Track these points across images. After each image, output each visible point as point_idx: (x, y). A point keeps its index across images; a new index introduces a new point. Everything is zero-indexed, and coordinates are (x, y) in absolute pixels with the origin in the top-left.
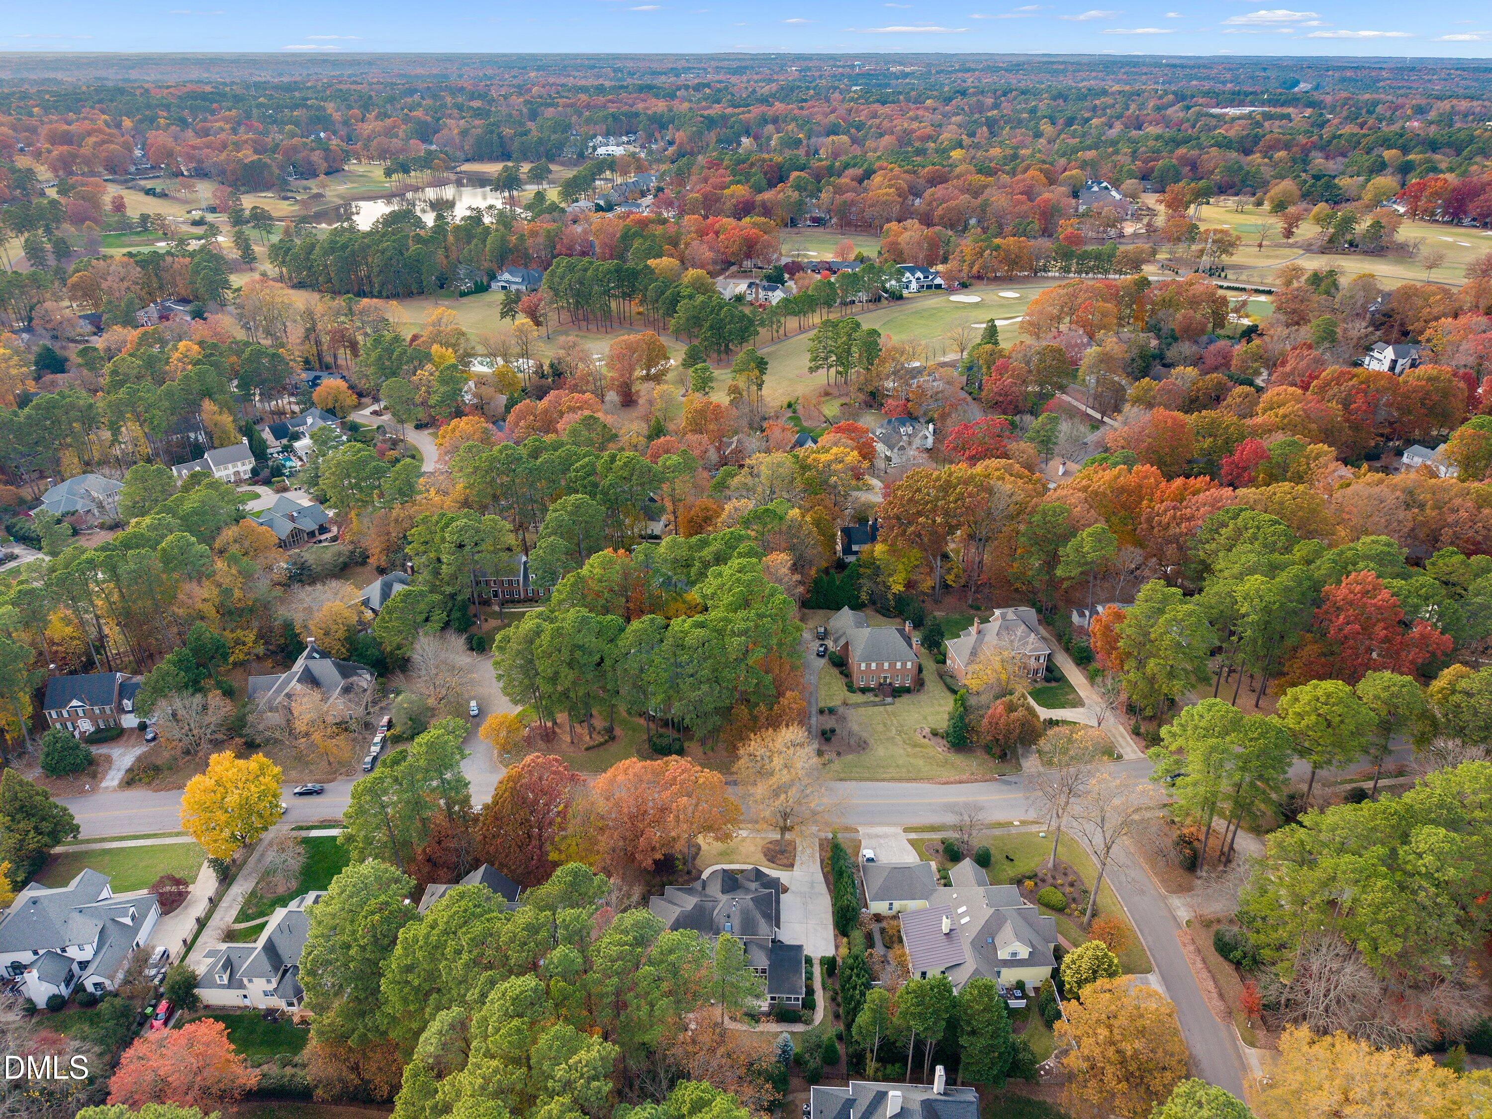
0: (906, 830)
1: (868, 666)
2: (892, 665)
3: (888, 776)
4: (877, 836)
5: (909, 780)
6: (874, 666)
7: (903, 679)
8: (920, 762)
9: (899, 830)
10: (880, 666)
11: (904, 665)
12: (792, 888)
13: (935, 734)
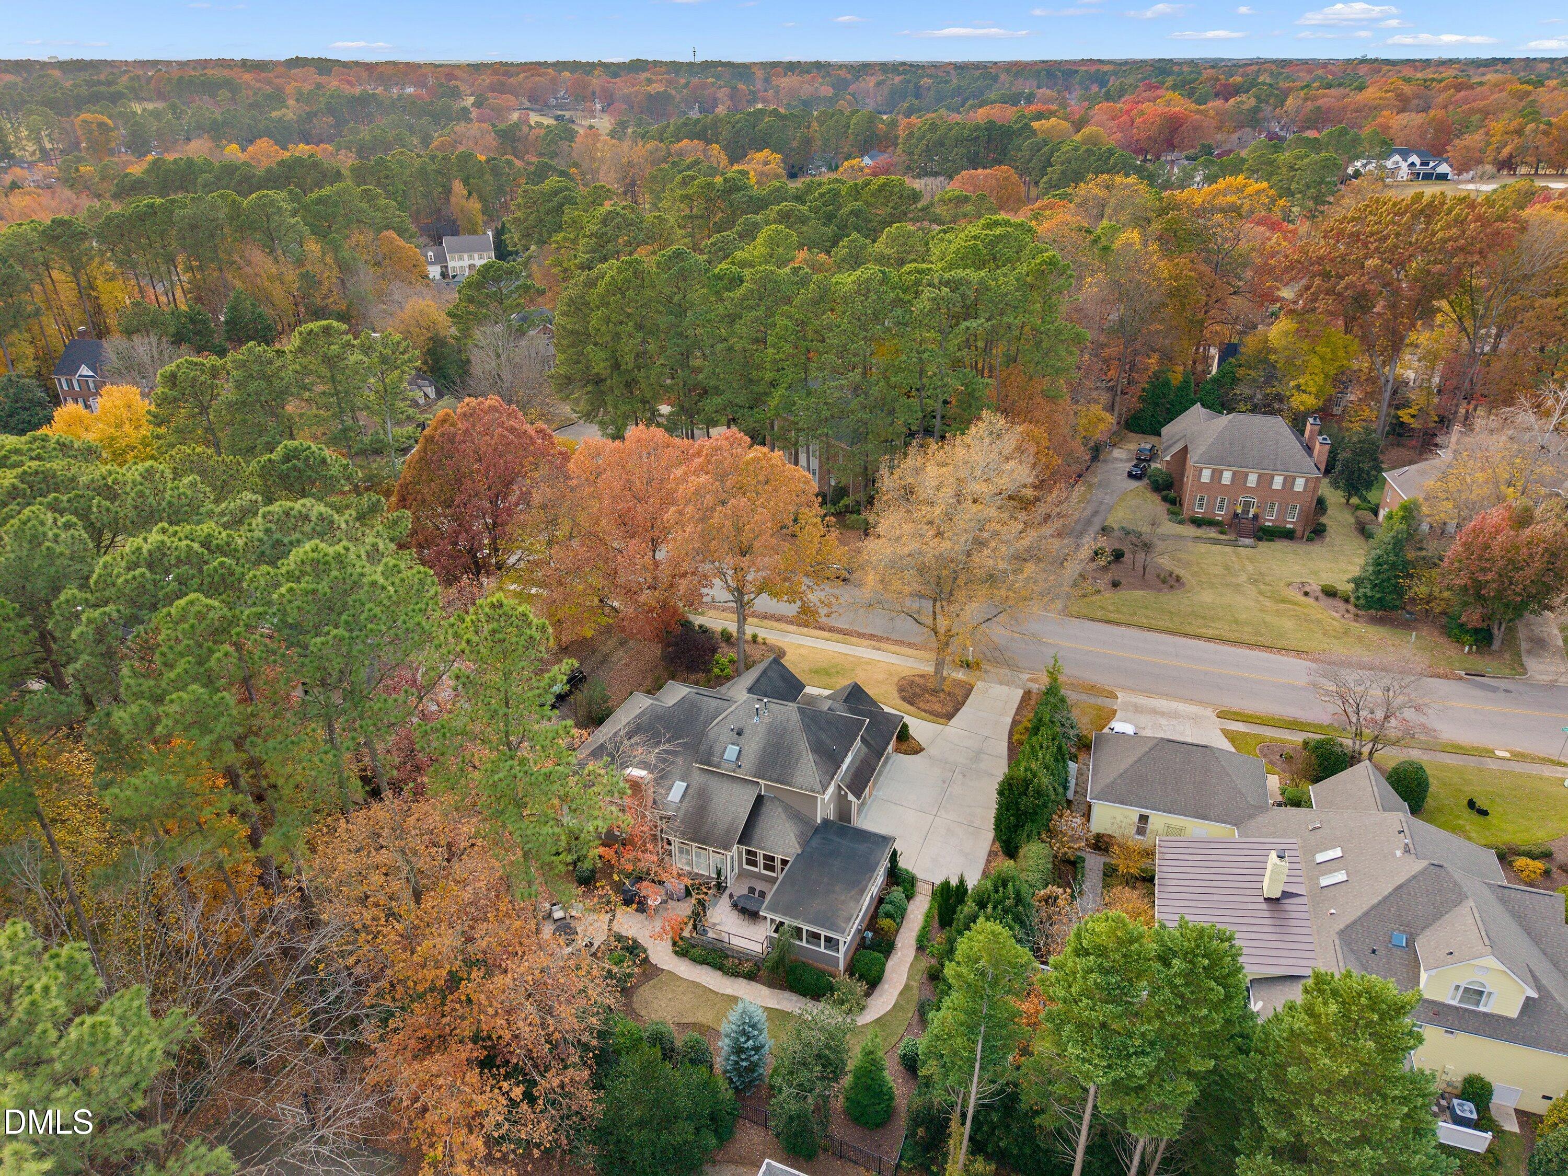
0: (1222, 715)
1: (1217, 475)
2: (1265, 480)
3: (1210, 633)
4: (1155, 712)
5: (1251, 646)
6: (1227, 477)
7: (1282, 512)
8: (1288, 624)
9: (1210, 713)
10: (1239, 478)
11: (1289, 482)
12: (931, 750)
13: (1330, 593)
